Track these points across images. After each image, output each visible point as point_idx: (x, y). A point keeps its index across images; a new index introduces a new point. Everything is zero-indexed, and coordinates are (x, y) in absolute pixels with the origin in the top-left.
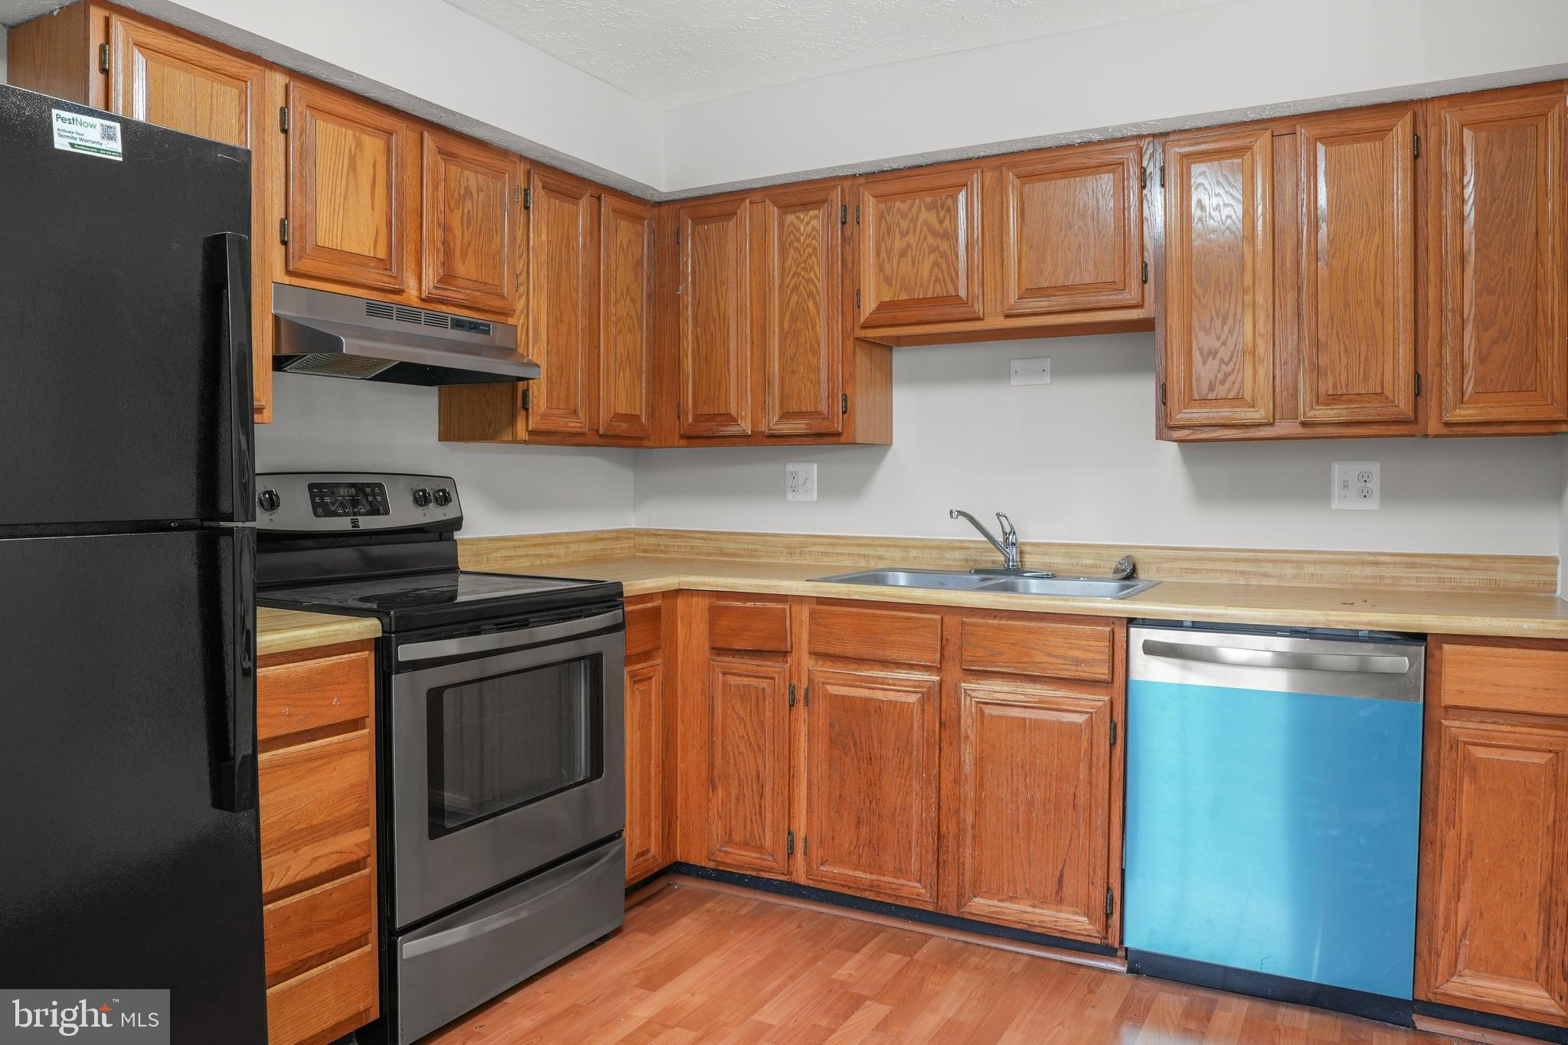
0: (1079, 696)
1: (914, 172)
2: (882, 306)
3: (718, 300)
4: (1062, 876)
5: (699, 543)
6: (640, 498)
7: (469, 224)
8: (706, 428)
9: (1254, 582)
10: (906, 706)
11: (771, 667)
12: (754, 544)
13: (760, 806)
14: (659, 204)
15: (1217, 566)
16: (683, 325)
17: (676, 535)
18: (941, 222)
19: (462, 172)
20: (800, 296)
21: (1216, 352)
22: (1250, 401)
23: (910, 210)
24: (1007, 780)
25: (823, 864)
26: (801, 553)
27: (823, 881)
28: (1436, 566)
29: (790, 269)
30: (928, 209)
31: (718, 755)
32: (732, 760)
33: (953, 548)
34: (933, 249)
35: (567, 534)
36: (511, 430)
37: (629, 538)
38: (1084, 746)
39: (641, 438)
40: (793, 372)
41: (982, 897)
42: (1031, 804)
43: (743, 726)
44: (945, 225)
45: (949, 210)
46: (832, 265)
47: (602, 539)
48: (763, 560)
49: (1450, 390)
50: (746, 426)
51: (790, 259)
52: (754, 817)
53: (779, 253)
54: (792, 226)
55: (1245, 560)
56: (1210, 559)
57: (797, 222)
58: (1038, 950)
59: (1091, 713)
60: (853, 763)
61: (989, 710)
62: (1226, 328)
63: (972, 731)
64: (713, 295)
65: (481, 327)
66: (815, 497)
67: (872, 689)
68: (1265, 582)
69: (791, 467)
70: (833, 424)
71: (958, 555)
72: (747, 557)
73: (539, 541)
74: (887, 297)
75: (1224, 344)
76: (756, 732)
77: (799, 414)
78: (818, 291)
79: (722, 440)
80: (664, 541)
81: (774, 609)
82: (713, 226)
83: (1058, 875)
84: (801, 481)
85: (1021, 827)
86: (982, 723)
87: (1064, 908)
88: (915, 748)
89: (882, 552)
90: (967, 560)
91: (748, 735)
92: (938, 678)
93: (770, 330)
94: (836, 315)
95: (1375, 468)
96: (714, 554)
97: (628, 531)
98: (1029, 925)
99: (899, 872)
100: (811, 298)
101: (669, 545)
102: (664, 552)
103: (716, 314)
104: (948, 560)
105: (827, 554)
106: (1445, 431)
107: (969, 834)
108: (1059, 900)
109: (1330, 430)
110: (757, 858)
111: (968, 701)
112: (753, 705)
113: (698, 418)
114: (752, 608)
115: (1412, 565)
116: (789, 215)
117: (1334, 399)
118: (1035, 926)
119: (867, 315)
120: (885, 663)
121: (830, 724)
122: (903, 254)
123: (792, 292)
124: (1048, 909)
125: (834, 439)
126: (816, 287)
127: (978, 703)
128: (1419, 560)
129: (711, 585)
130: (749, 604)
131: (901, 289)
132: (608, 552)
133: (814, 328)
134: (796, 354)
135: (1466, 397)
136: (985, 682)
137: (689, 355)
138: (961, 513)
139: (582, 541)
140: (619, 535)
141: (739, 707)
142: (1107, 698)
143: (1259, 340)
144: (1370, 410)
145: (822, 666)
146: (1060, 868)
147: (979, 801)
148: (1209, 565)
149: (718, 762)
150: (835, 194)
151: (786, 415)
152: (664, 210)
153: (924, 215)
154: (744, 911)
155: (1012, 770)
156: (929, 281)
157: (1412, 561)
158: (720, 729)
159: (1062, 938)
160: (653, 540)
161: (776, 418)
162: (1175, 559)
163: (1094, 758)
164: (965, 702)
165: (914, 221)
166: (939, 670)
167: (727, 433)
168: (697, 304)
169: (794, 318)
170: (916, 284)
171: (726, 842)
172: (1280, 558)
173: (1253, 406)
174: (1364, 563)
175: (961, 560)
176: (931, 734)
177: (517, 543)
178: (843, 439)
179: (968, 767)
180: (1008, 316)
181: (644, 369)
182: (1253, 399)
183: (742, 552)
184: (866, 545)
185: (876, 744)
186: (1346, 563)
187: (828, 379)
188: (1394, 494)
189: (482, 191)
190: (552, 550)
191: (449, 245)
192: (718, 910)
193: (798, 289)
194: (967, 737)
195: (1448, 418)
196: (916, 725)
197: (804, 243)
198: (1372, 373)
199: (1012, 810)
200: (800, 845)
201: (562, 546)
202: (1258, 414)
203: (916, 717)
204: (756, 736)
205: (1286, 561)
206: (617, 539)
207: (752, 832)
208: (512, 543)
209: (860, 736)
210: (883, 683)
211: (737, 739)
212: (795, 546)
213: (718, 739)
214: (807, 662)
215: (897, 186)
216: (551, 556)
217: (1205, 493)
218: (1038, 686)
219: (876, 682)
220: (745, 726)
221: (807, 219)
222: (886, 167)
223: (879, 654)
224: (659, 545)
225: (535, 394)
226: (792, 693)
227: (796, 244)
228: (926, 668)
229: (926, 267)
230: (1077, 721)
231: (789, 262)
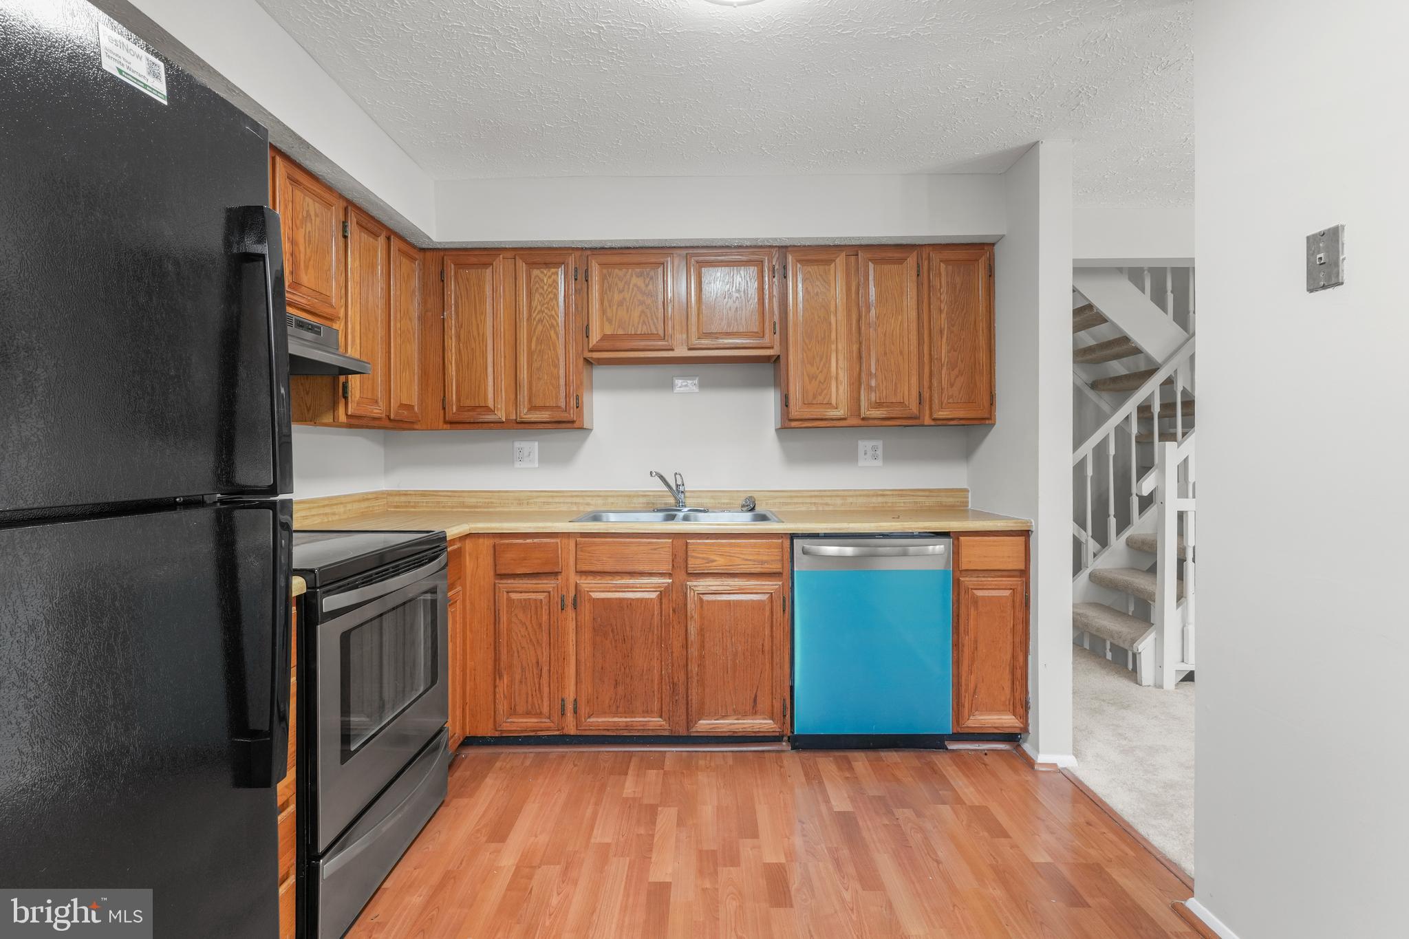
0: (763, 583)
1: (627, 251)
2: (605, 338)
3: (478, 325)
4: (756, 696)
5: (442, 499)
6: (388, 469)
7: (310, 241)
8: (466, 416)
9: (821, 509)
10: (650, 600)
11: (547, 584)
12: (490, 498)
13: (540, 684)
14: (423, 250)
15: (800, 500)
16: (448, 342)
17: (424, 494)
18: (647, 286)
19: (304, 198)
20: (544, 327)
21: (817, 377)
22: (835, 405)
23: (625, 275)
24: (720, 641)
25: (589, 717)
26: (528, 504)
27: (591, 730)
28: (913, 495)
29: (536, 307)
30: (638, 277)
31: (504, 651)
32: (516, 654)
33: (638, 496)
34: (642, 303)
35: (345, 496)
36: (332, 414)
37: (384, 498)
38: (767, 613)
39: (412, 423)
40: (539, 379)
41: (704, 720)
42: (735, 655)
43: (525, 628)
44: (649, 288)
45: (652, 278)
46: (568, 308)
47: (368, 499)
48: (498, 509)
49: (936, 401)
50: (501, 415)
51: (536, 300)
52: (534, 693)
53: (527, 295)
54: (537, 278)
55: (815, 496)
56: (797, 497)
57: (541, 276)
58: (735, 747)
59: (772, 593)
60: (612, 644)
61: (706, 598)
62: (822, 363)
63: (695, 612)
64: (474, 322)
65: (316, 329)
66: (537, 466)
67: (624, 592)
68: (827, 508)
69: (517, 444)
70: (570, 414)
71: (642, 500)
72: (485, 508)
73: (326, 502)
74: (608, 331)
75: (821, 372)
76: (535, 632)
77: (544, 408)
78: (558, 324)
79: (480, 425)
80: (413, 499)
81: (550, 543)
82: (473, 271)
83: (753, 697)
84: (526, 454)
85: (729, 670)
86: (702, 607)
87: (758, 717)
88: (656, 628)
89: (588, 500)
90: (648, 503)
91: (529, 634)
92: (671, 580)
93: (520, 348)
94: (571, 342)
95: (879, 444)
96: (457, 507)
97: (383, 493)
98: (734, 732)
99: (646, 712)
100: (552, 329)
101: (418, 502)
102: (414, 507)
103: (475, 333)
104: (635, 504)
105: (548, 503)
106: (933, 423)
107: (695, 679)
108: (754, 712)
109: (876, 422)
110: (537, 722)
111: (692, 594)
112: (533, 612)
113: (460, 408)
114: (531, 543)
115: (901, 496)
116: (535, 270)
117: (879, 405)
118: (740, 732)
119: (595, 342)
120: (632, 574)
121: (594, 619)
122: (620, 304)
123: (537, 324)
124: (747, 719)
125: (569, 425)
126: (556, 321)
127: (698, 594)
128: (904, 493)
129: (497, 529)
130: (529, 541)
131: (619, 327)
132: (371, 509)
133: (555, 349)
134: (541, 366)
135: (944, 405)
136: (701, 580)
137: (453, 362)
138: (657, 474)
139: (355, 502)
140: (378, 496)
141: (521, 616)
142: (780, 583)
143: (840, 371)
144: (896, 412)
145: (585, 580)
146: (754, 692)
147: (702, 657)
148: (795, 500)
149: (504, 657)
150: (570, 259)
151: (533, 408)
152: (428, 254)
153: (634, 280)
154: (528, 763)
155: (723, 634)
156: (639, 323)
157: (901, 493)
158: (505, 632)
159: (755, 736)
160: (403, 499)
161: (526, 411)
162: (776, 498)
163: (774, 620)
164: (690, 594)
165: (628, 283)
166: (670, 575)
167: (486, 420)
168: (460, 326)
169: (539, 342)
170: (629, 325)
171: (511, 715)
172: (835, 494)
173: (837, 408)
174: (877, 495)
175: (643, 503)
176: (668, 617)
177: (312, 505)
178: (576, 425)
179: (693, 637)
180: (690, 349)
181: (416, 371)
182: (836, 404)
183: (481, 504)
184: (577, 496)
185: (628, 629)
186: (868, 496)
187: (566, 384)
188: (890, 457)
189: (318, 216)
190: (336, 509)
191: (296, 256)
192: (508, 766)
193: (542, 322)
194: (692, 617)
195: (935, 416)
196: (656, 613)
197: (547, 290)
198: (898, 391)
199: (723, 660)
200: (570, 707)
201: (342, 506)
202: (839, 413)
203: (657, 608)
204: (536, 634)
205: (837, 496)
206: (376, 499)
207: (533, 704)
208: (307, 505)
209: (616, 625)
210: (633, 587)
211: (520, 638)
212: (523, 499)
213: (503, 640)
214: (574, 578)
215: (616, 259)
216: (334, 514)
217: (791, 458)
218: (736, 580)
219: (628, 587)
220: (527, 628)
221: (549, 274)
222: (608, 245)
223: (629, 568)
224: (409, 502)
225: (353, 386)
226: (562, 600)
227: (541, 291)
228: (662, 575)
229: (636, 314)
230: (763, 599)
231: (536, 303)
